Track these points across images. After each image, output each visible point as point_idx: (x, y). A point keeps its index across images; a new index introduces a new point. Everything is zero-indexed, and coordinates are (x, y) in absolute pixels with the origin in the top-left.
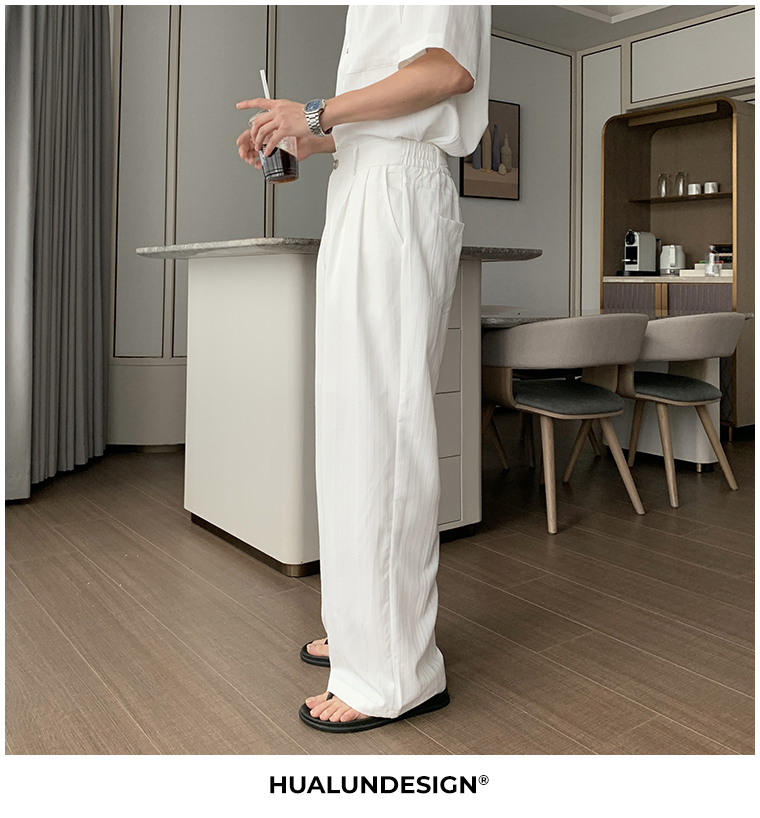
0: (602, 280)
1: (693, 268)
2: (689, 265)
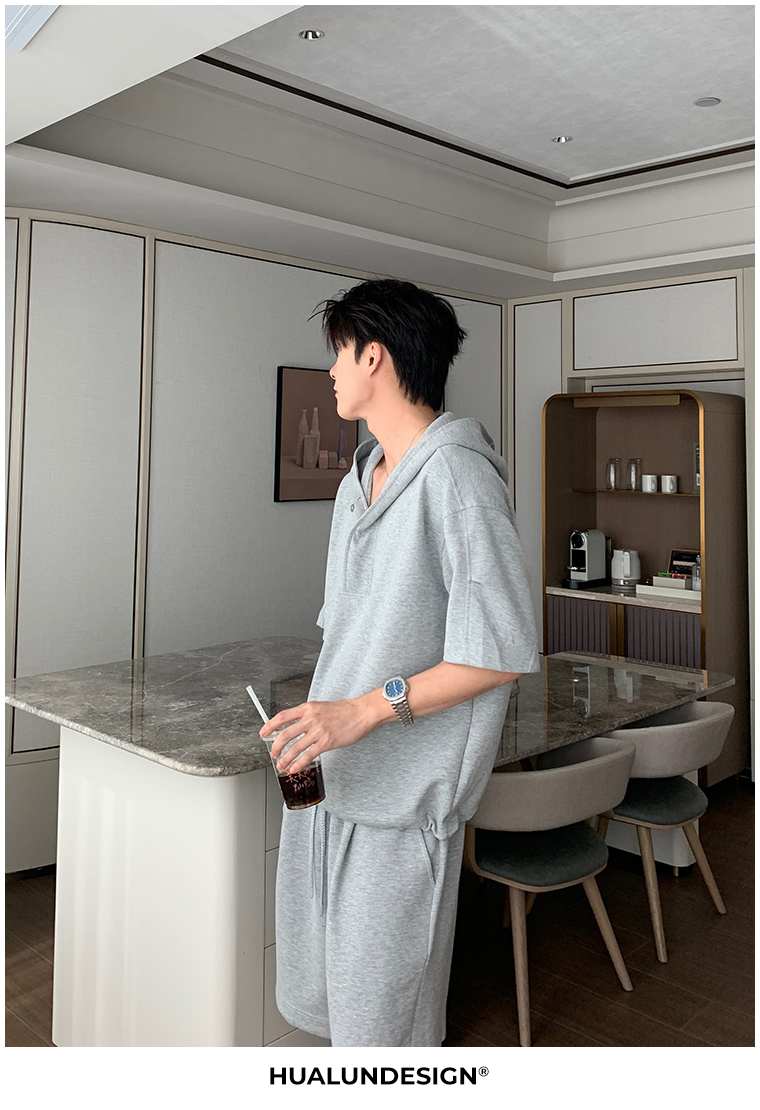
0: (544, 590)
1: (652, 584)
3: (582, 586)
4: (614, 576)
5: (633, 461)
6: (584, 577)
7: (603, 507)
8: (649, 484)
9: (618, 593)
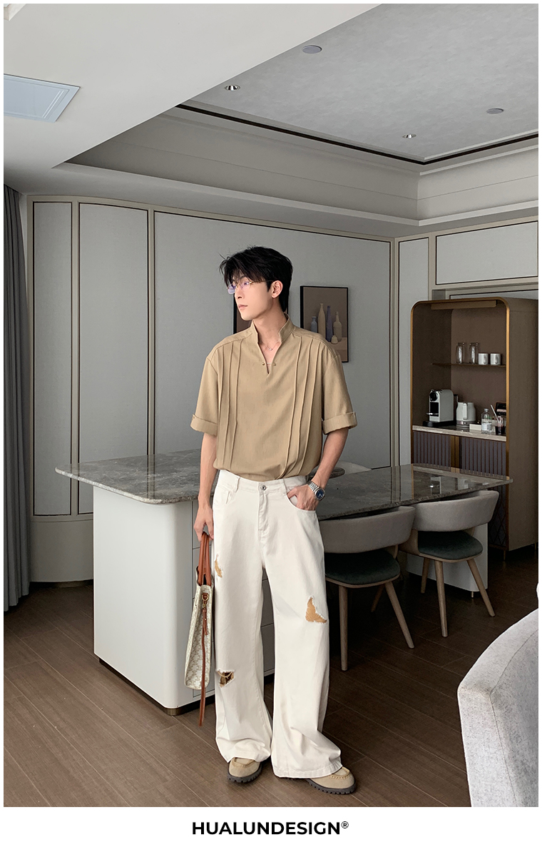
0: (411, 428)
1: (480, 424)
2: (478, 421)
3: (436, 425)
4: (458, 419)
5: (473, 344)
6: (437, 419)
7: (455, 375)
8: (482, 360)
9: (460, 430)
